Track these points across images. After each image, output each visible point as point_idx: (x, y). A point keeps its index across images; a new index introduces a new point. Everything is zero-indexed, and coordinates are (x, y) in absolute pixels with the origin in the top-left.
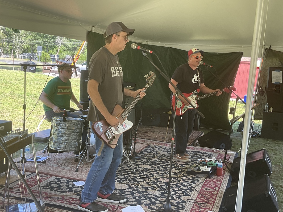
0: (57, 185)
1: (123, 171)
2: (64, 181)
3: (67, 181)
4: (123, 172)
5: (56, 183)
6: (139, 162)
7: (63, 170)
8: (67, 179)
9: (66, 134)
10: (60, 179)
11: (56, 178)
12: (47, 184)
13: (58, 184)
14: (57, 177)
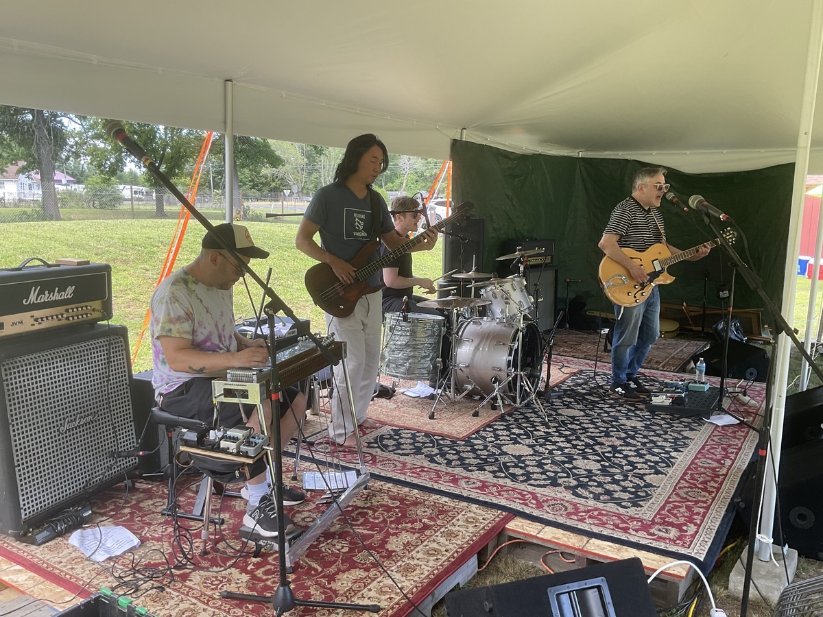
0: (395, 442)
1: (523, 420)
2: (406, 434)
3: (412, 434)
4: (524, 423)
5: (391, 438)
6: (558, 403)
7: (406, 415)
8: (413, 432)
9: (409, 346)
10: (399, 430)
11: (392, 430)
12: (376, 439)
13: (395, 440)
14: (394, 428)
